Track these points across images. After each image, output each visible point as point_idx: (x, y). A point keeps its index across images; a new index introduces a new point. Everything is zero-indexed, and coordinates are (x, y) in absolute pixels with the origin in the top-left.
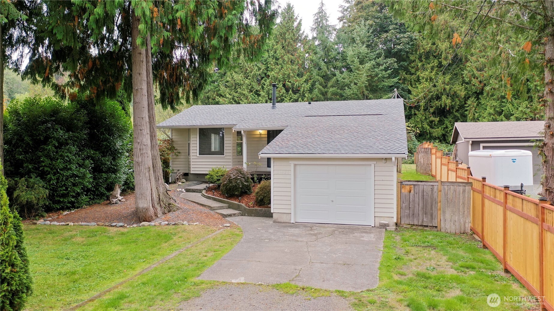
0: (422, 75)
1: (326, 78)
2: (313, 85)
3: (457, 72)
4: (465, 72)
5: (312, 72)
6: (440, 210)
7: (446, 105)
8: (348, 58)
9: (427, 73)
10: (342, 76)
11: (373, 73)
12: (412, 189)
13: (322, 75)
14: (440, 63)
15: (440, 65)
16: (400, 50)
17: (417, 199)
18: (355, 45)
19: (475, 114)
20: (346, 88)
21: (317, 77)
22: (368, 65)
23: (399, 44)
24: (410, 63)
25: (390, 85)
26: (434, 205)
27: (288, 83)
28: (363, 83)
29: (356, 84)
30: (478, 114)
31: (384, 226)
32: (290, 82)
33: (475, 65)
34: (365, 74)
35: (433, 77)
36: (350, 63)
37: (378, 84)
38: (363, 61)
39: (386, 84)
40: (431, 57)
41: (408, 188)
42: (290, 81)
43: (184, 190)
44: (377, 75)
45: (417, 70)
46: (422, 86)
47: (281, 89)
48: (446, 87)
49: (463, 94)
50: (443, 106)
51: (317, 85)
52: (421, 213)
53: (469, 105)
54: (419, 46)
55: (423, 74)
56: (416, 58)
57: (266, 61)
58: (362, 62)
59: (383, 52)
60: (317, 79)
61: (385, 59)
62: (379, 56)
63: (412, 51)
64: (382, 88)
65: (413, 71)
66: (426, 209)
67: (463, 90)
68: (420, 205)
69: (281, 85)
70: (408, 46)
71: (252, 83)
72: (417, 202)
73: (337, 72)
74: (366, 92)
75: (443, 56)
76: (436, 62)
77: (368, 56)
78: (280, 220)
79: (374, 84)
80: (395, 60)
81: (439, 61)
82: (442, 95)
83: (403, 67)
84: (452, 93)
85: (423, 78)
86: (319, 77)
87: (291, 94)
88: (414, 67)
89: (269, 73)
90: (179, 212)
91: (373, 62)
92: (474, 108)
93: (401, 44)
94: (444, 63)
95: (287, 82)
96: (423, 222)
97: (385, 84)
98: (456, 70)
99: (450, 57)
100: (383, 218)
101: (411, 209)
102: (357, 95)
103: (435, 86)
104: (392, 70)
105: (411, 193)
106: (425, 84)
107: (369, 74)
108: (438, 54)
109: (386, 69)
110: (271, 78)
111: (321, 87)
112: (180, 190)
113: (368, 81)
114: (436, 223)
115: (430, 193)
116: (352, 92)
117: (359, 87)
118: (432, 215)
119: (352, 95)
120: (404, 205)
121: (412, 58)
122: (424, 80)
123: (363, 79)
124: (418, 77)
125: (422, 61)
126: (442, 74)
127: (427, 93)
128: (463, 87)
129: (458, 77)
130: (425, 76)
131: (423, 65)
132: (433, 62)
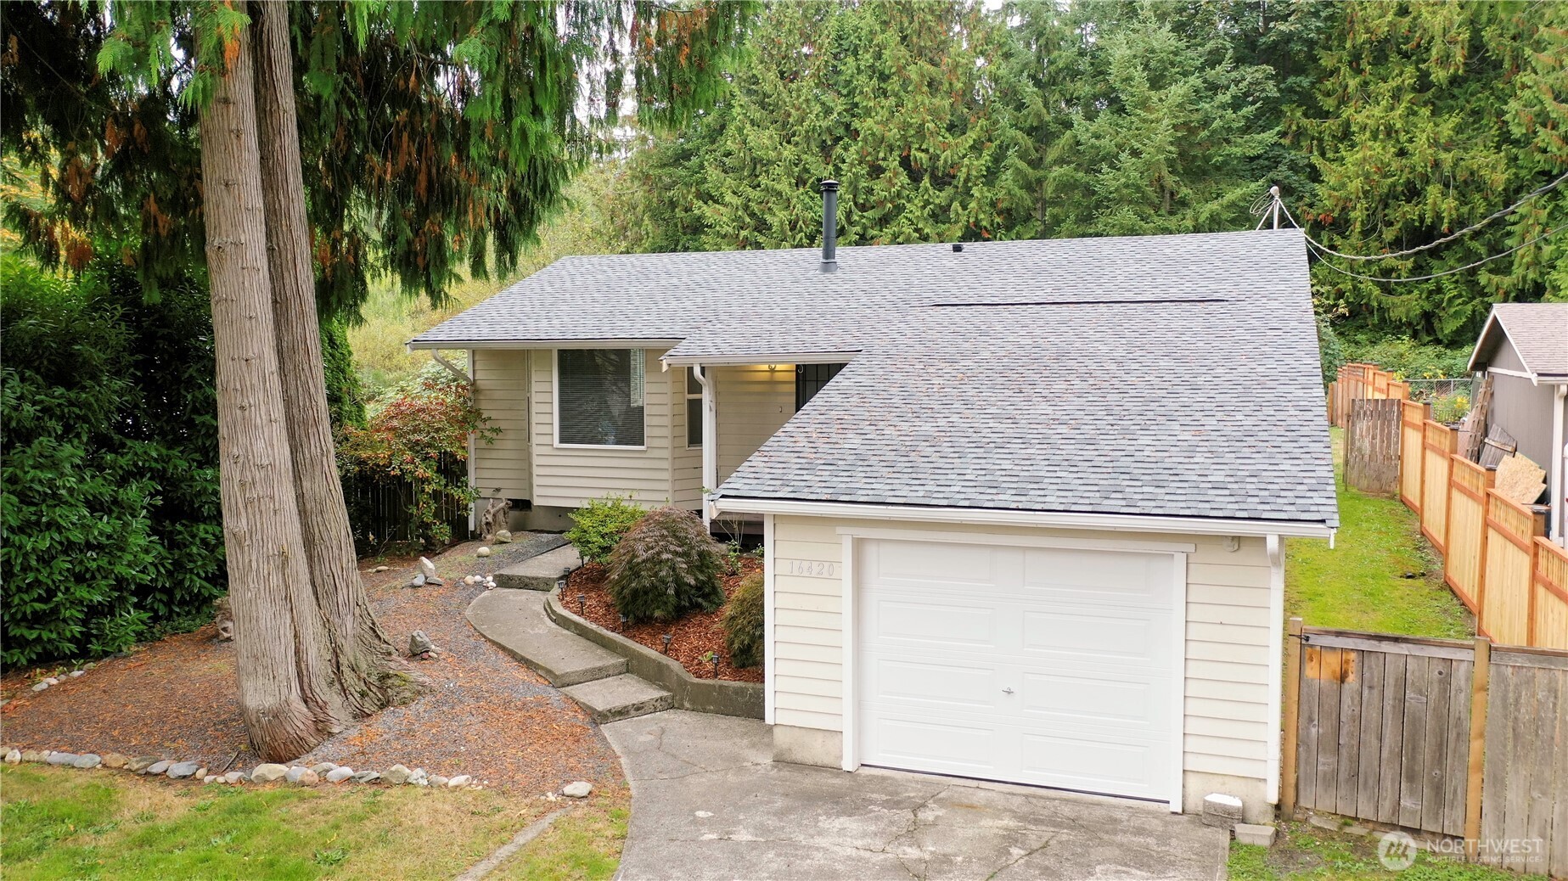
0: (1360, 118)
1: (1041, 134)
2: (998, 159)
3: (1482, 104)
4: (1513, 105)
5: (994, 116)
6: (1480, 769)
7: (1439, 217)
8: (1113, 70)
9: (1377, 111)
10: (1092, 129)
11: (1195, 116)
12: (1353, 668)
13: (1028, 124)
14: (1424, 76)
15: (1423, 83)
16: (1288, 38)
17: (1375, 715)
18: (1137, 26)
19: (1540, 248)
20: (1104, 166)
21: (1013, 132)
22: (1177, 91)
23: (1285, 18)
24: (1320, 81)
25: (1252, 153)
26: (1451, 745)
27: (919, 155)
28: (1160, 150)
29: (1135, 153)
30: (1553, 247)
31: (1226, 819)
32: (926, 151)
33: (1550, 79)
34: (1166, 122)
35: (1398, 125)
36: (1117, 85)
37: (1212, 151)
38: (1163, 76)
39: (1238, 151)
40: (1394, 57)
41: (1332, 661)
42: (924, 147)
43: (490, 578)
44: (1206, 123)
45: (1343, 101)
46: (1359, 156)
47: (896, 174)
48: (1443, 155)
49: (1500, 179)
50: (1428, 221)
51: (1012, 156)
52: (1388, 774)
53: (1522, 217)
54: (1352, 22)
55: (1363, 116)
56: (1340, 61)
57: (848, 83)
58: (1156, 82)
59: (1228, 45)
60: (1012, 138)
61: (1236, 68)
62: (1214, 59)
63: (1329, 38)
64: (1225, 163)
65: (1329, 104)
66: (1413, 758)
67: (1502, 167)
68: (1387, 741)
69: (893, 163)
70: (1315, 23)
71: (804, 157)
72: (1373, 725)
73: (1076, 114)
74: (1170, 181)
75: (1434, 51)
76: (1409, 75)
77: (1178, 59)
78: (799, 755)
79: (1197, 152)
80: (1270, 69)
81: (1418, 69)
82: (1428, 183)
83: (1296, 92)
84: (1461, 175)
85: (1364, 128)
86: (1019, 134)
87: (926, 190)
88: (1335, 91)
89: (856, 124)
90: (420, 706)
91: (1195, 81)
92: (1538, 228)
93: (1292, 18)
94: (1439, 75)
95: (913, 152)
96: (1396, 809)
97: (1234, 150)
98: (1479, 100)
99: (1459, 56)
100: (1220, 779)
102: (1138, 189)
103: (1402, 153)
104: (1258, 105)
105: (1346, 686)
106: (1371, 149)
107: (1181, 120)
108: (1419, 45)
109: (1236, 105)
110: (865, 140)
111: (1022, 165)
112: (478, 578)
113: (1177, 142)
114: (1460, 823)
115: (1434, 692)
116: (1123, 180)
117: (1149, 165)
118: (1438, 788)
119: (1125, 191)
120: (1314, 731)
121: (1327, 61)
122: (1368, 134)
123: (1161, 136)
124: (1347, 124)
125: (1359, 71)
126: (1428, 113)
127: (1376, 177)
128: (1502, 154)
129: (1484, 122)
130: (1369, 121)
131: (1365, 84)
132: (1401, 74)
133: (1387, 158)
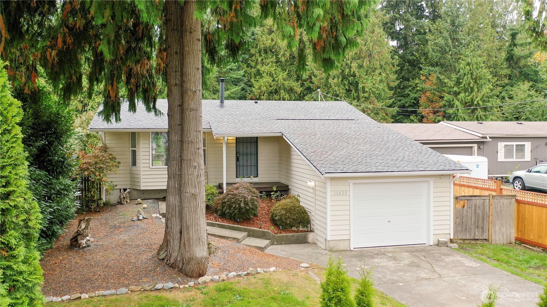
3: (291, 68)
6: (491, 223)
9: (267, 67)
12: (466, 203)
17: (470, 214)
26: (486, 219)
31: (445, 244)
35: (273, 72)
37: (226, 75)
39: (235, 76)
40: (270, 53)
41: (462, 203)
45: (257, 63)
48: (285, 82)
52: (473, 227)
56: (256, 52)
65: (253, 64)
66: (478, 223)
68: (473, 220)
72: (470, 216)
76: (274, 59)
78: (336, 249)
79: (222, 75)
81: (277, 57)
82: (280, 89)
83: (244, 60)
84: (288, 88)
85: (264, 72)
88: (254, 61)
94: (283, 59)
96: (474, 236)
97: (233, 75)
99: (288, 55)
101: (464, 224)
103: (273, 80)
105: (464, 208)
106: (266, 78)
108: (276, 50)
112: (155, 215)
114: (488, 236)
115: (481, 208)
118: (483, 229)
120: (458, 220)
121: (253, 51)
122: (265, 74)
124: (258, 70)
125: (260, 55)
126: (280, 70)
127: (268, 87)
128: (299, 83)
129: (292, 74)
130: (265, 70)
131: (262, 60)
132: (272, 58)
133: (271, 81)
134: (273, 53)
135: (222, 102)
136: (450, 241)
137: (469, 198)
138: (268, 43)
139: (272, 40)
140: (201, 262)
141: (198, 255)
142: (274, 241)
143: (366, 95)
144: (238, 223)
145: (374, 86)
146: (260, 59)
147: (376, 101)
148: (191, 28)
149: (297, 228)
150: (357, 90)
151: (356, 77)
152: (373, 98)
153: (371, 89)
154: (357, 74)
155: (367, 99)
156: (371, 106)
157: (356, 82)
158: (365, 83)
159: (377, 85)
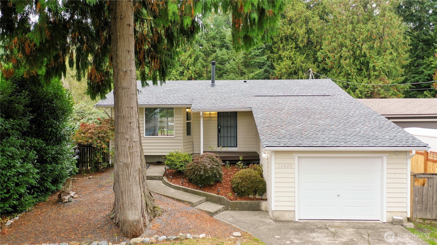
1: (207, 54)
2: (196, 59)
3: (309, 52)
4: (319, 54)
5: (194, 48)
9: (287, 53)
10: (222, 53)
12: (426, 182)
13: (203, 51)
14: (297, 45)
17: (431, 193)
20: (227, 63)
21: (200, 53)
24: (274, 44)
28: (240, 59)
29: (234, 60)
31: (399, 223)
34: (242, 52)
35: (293, 56)
37: (251, 60)
39: (258, 61)
40: (290, 40)
41: (421, 181)
44: (250, 53)
45: (279, 50)
46: (284, 63)
48: (302, 64)
51: (200, 59)
52: (434, 207)
55: (284, 54)
56: (278, 40)
64: (254, 64)
65: (275, 50)
67: (315, 68)
68: (435, 199)
72: (431, 196)
73: (217, 49)
74: (242, 67)
75: (299, 39)
76: (294, 45)
78: (281, 219)
79: (248, 61)
81: (296, 43)
82: (299, 71)
83: (268, 47)
84: (306, 69)
86: (202, 53)
88: (277, 47)
90: (165, 216)
94: (301, 45)
97: (256, 60)
99: (305, 41)
101: (424, 203)
102: (235, 69)
103: (293, 63)
104: (262, 49)
105: (424, 187)
106: (286, 62)
108: (296, 37)
109: (257, 49)
111: (203, 62)
113: (244, 57)
116: (231, 67)
117: (237, 63)
119: (231, 69)
120: (416, 198)
122: (285, 58)
123: (240, 56)
124: (280, 55)
125: (282, 43)
126: (299, 54)
127: (288, 69)
128: (315, 65)
129: (310, 57)
130: (286, 55)
131: (284, 46)
132: (292, 44)
133: (290, 64)
134: (293, 40)
135: (213, 82)
136: (407, 219)
137: (429, 176)
138: (289, 32)
139: (292, 29)
140: (133, 224)
141: (129, 219)
142: (228, 207)
143: (376, 73)
144: (200, 188)
145: (384, 65)
146: (281, 46)
147: (387, 78)
148: (121, 15)
149: (254, 195)
150: (368, 69)
151: (367, 58)
152: (383, 75)
153: (381, 67)
154: (368, 55)
155: (377, 77)
156: (381, 84)
157: (367, 61)
158: (376, 63)
159: (387, 64)
